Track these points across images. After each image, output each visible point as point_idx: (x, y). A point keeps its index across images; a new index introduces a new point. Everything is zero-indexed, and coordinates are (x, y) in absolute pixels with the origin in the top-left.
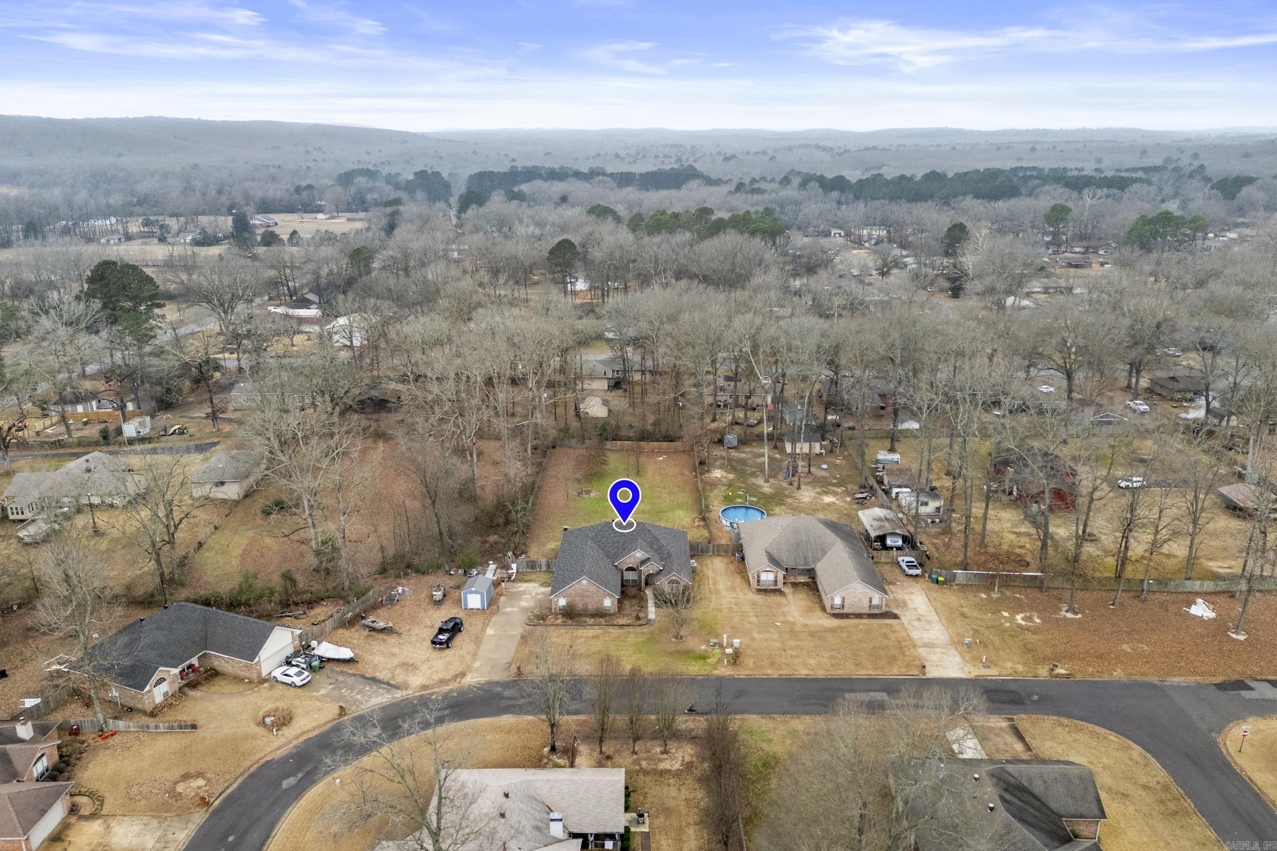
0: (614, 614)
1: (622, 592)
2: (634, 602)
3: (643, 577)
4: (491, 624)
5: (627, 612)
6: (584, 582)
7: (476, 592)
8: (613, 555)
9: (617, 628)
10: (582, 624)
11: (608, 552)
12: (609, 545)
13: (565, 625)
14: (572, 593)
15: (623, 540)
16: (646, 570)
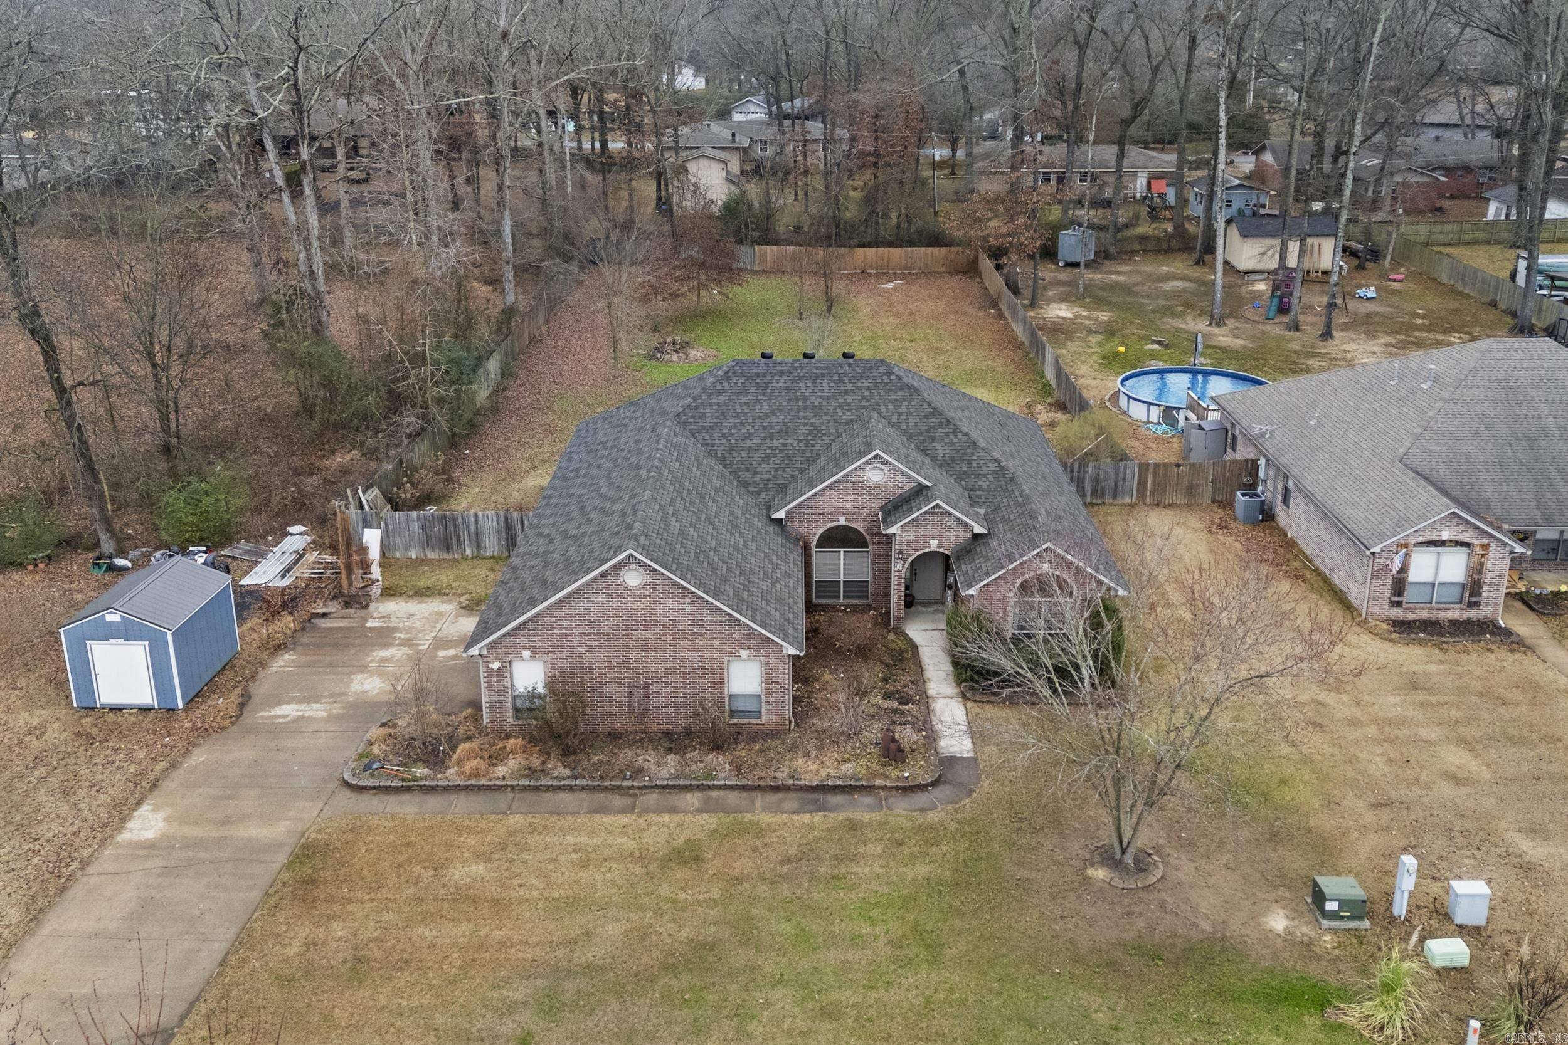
0: (774, 733)
1: (812, 633)
2: (870, 674)
3: (899, 569)
4: (171, 784)
5: (838, 721)
6: (633, 578)
7: (127, 632)
8: (769, 480)
9: (791, 801)
10: (618, 783)
11: (747, 470)
12: (749, 443)
13: (536, 789)
14: (574, 630)
15: (806, 424)
16: (912, 538)
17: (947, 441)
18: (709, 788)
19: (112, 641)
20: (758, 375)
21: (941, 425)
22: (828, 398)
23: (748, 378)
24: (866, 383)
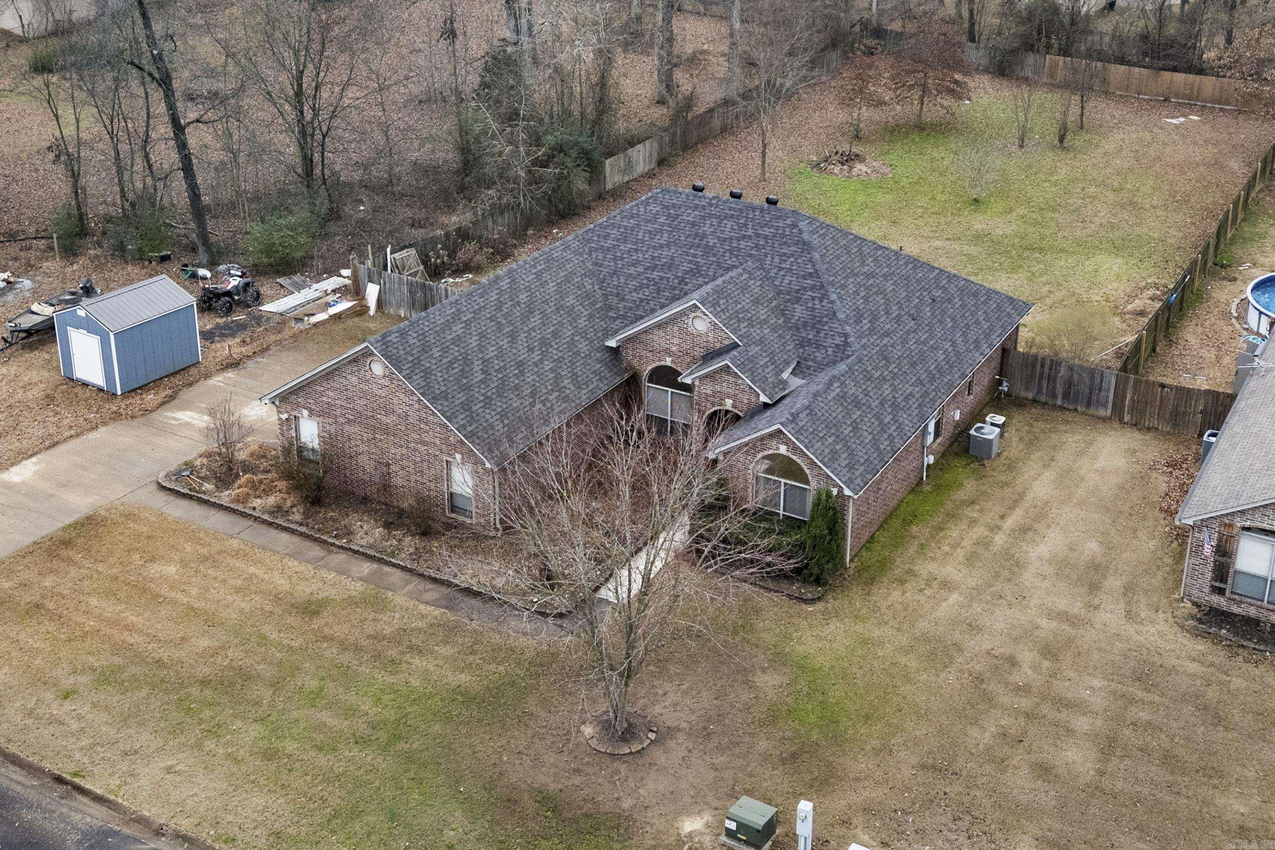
3: (696, 419)
4: (62, 448)
6: (376, 368)
7: (88, 326)
8: (631, 309)
9: (434, 592)
10: (325, 538)
11: (617, 295)
12: (632, 270)
13: (270, 524)
14: (337, 402)
15: (690, 262)
16: (709, 392)
17: (810, 305)
18: (387, 563)
19: (81, 330)
20: (674, 205)
21: (813, 288)
22: (725, 240)
23: (665, 207)
24: (767, 231)
